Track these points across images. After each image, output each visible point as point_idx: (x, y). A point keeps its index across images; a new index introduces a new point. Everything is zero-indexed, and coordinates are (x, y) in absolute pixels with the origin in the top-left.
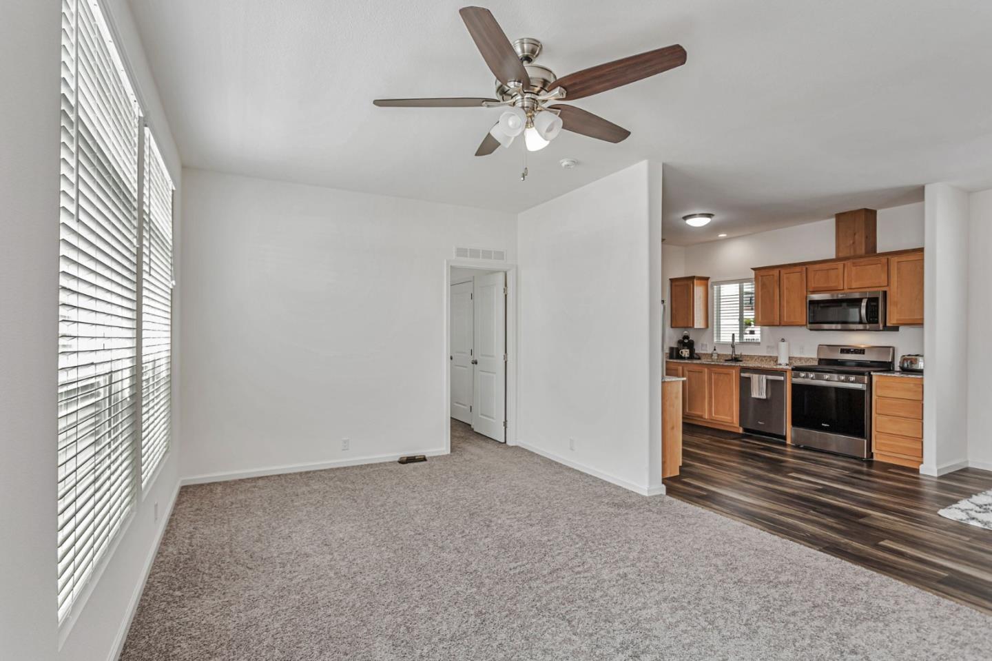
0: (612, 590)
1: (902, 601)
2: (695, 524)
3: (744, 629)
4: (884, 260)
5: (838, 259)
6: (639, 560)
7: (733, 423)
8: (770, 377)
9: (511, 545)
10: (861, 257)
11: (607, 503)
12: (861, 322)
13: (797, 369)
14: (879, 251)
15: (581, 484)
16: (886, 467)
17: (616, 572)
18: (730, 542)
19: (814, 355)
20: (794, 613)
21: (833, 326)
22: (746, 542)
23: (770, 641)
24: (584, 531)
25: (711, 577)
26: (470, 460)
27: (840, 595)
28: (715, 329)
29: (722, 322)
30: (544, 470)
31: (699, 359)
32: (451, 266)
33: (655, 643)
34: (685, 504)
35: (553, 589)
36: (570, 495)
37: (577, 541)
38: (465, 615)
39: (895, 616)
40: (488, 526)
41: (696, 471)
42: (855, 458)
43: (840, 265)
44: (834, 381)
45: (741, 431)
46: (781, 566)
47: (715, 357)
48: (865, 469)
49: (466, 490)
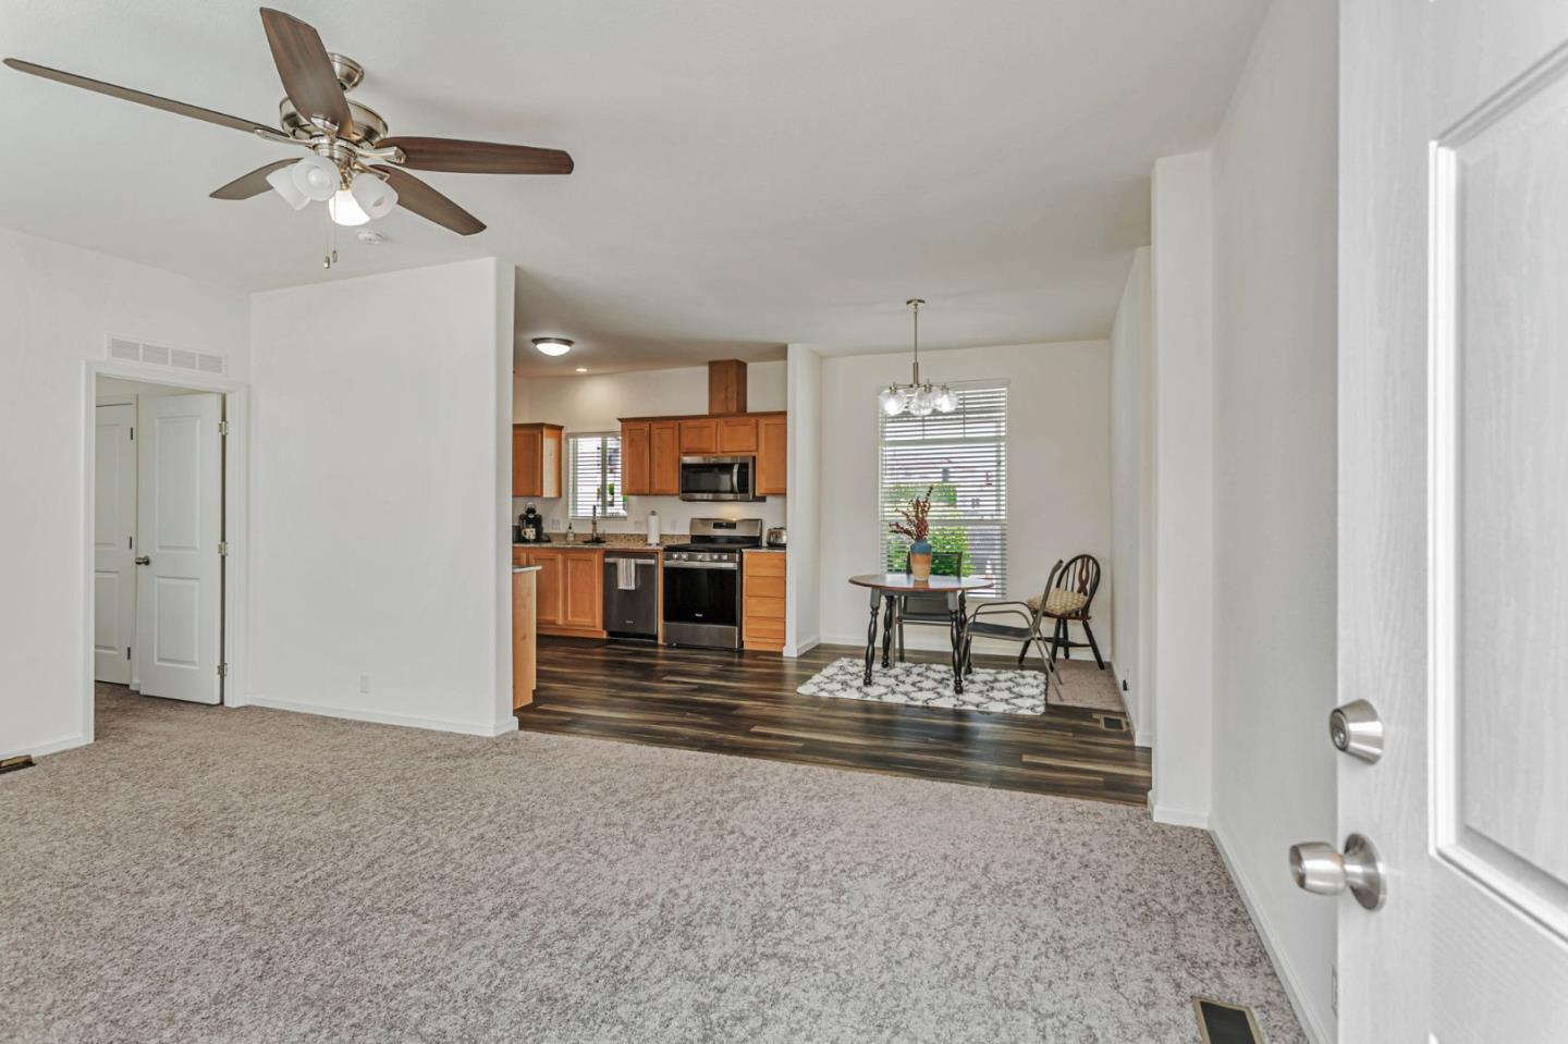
0: (467, 857)
1: (768, 776)
2: (562, 755)
3: (630, 846)
4: (753, 420)
5: (711, 416)
6: (497, 814)
7: (594, 626)
8: (640, 561)
9: (286, 850)
10: (733, 415)
11: (436, 758)
12: (732, 492)
13: (670, 549)
14: (749, 410)
15: (388, 740)
16: (755, 654)
17: (468, 836)
18: (607, 765)
19: (686, 531)
20: (678, 817)
21: (705, 496)
22: (625, 761)
23: (657, 849)
24: (409, 800)
25: (590, 808)
26: (150, 746)
27: (719, 787)
28: (571, 499)
29: (580, 490)
30: (316, 733)
31: (549, 541)
32: (98, 375)
33: (533, 895)
34: (546, 736)
35: (377, 884)
36: (372, 760)
37: (400, 815)
38: (230, 964)
39: (764, 791)
40: (230, 836)
41: (552, 693)
42: (726, 649)
43: (713, 423)
44: (705, 561)
45: (604, 636)
46: (663, 776)
47: (571, 538)
48: (736, 660)
49: (159, 794)
